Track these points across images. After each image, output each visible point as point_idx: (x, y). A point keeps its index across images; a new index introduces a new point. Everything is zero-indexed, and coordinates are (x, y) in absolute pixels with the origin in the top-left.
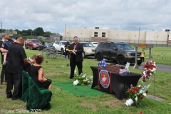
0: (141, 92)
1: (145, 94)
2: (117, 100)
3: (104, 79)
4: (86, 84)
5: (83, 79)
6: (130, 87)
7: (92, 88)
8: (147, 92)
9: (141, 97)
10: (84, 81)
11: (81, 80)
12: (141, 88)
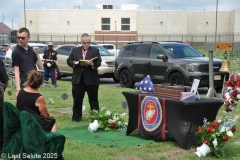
0: (223, 129)
1: (230, 134)
2: (179, 150)
3: (150, 114)
4: (114, 127)
5: (107, 118)
6: (202, 124)
7: (128, 133)
8: (233, 130)
9: (223, 138)
10: (110, 121)
11: (104, 120)
12: (222, 123)
